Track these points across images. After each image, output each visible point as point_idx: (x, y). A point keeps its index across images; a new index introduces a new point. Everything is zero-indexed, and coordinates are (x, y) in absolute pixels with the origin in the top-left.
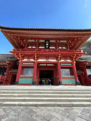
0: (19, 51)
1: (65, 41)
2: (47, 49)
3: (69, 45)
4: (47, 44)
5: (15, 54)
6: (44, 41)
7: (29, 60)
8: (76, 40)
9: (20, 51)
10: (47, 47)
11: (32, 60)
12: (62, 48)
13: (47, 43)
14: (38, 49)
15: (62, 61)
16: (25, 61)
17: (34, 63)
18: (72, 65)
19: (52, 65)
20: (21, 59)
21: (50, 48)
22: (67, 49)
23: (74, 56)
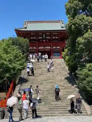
11: (35, 48)
13: (44, 35)
14: (38, 39)
15: (54, 48)
16: (31, 49)
18: (60, 50)
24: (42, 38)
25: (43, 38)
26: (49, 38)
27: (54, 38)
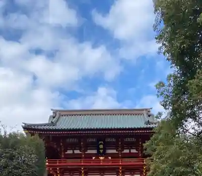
2: (102, 154)
4: (101, 146)
6: (94, 140)
9: (58, 164)
10: (101, 151)
12: (130, 151)
13: (101, 144)
14: (85, 154)
24: (95, 152)
25: (98, 151)
26: (114, 151)
27: (126, 151)
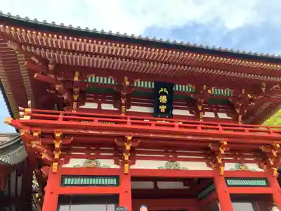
0: (56, 119)
1: (226, 92)
2: (163, 115)
3: (242, 108)
4: (163, 99)
5: (36, 134)
6: (149, 85)
7: (93, 164)
8: (263, 89)
9: (60, 122)
10: (163, 108)
12: (216, 115)
13: (163, 94)
14: (127, 113)
17: (117, 177)
18: (268, 185)
19: (179, 185)
20: (57, 156)
21: (175, 112)
22: (236, 120)
23: (273, 147)
27: (209, 115)
